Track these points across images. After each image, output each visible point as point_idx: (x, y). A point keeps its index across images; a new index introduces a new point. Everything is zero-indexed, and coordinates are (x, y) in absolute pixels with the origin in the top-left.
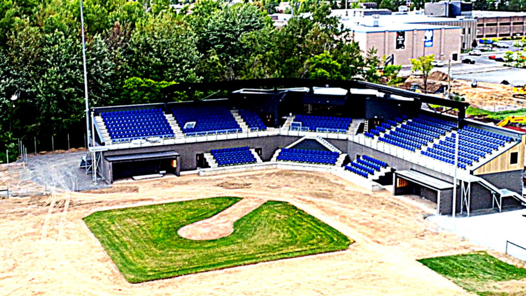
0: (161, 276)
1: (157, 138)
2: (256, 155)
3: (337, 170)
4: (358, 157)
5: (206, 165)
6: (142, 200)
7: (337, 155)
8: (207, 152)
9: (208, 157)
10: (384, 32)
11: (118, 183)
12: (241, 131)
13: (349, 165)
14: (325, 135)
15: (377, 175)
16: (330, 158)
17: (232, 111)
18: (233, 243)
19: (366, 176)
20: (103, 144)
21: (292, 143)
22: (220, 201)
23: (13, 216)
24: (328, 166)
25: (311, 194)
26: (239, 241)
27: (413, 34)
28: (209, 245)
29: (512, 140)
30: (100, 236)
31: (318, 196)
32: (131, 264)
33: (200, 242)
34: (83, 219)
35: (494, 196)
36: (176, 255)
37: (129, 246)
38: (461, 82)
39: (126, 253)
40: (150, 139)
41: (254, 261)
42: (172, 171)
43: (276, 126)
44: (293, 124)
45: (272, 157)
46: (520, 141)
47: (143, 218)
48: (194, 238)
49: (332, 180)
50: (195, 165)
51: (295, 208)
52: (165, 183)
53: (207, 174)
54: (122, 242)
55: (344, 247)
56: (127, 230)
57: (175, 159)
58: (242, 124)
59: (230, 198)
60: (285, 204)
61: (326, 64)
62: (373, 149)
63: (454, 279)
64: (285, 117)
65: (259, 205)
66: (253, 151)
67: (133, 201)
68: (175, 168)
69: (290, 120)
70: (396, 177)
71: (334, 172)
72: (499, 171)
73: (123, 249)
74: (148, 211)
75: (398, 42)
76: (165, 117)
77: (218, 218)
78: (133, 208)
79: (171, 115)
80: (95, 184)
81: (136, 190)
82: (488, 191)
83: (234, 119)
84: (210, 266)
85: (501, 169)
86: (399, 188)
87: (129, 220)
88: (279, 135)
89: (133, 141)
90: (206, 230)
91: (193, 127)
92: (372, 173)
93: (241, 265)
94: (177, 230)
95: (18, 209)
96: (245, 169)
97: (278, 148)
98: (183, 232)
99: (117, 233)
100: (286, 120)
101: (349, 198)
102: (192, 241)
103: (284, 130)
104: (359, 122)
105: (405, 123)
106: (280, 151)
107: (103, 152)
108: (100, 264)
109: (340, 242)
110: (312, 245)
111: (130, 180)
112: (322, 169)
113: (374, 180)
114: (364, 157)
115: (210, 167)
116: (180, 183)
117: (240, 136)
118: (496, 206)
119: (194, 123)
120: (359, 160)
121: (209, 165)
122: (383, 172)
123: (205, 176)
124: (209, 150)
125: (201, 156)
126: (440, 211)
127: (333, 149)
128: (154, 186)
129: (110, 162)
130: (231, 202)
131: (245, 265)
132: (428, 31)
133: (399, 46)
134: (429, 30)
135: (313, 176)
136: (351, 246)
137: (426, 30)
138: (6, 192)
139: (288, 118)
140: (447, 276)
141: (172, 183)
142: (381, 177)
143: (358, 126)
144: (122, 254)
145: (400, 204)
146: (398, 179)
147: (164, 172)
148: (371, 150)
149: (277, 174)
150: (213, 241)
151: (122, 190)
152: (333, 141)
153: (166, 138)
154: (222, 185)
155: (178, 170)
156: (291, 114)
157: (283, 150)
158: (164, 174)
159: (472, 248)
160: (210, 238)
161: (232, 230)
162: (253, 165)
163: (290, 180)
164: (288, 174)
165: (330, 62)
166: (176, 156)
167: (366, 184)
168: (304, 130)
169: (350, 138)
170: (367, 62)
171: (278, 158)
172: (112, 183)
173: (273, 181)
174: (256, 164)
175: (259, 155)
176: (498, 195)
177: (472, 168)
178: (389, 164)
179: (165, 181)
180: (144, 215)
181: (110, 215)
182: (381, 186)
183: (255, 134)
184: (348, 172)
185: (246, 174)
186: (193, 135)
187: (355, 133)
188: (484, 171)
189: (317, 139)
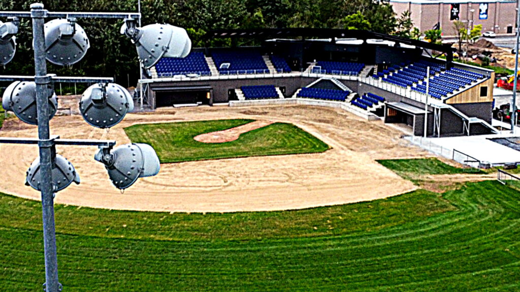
1: (195, 75)
2: (279, 92)
3: (346, 105)
4: (365, 94)
5: (236, 99)
6: (175, 119)
7: (348, 93)
8: (237, 88)
9: (238, 92)
10: (439, 4)
11: (159, 109)
12: (268, 72)
13: (356, 101)
14: (339, 77)
15: (375, 107)
16: (341, 96)
17: (263, 57)
18: (234, 145)
19: (365, 109)
20: (150, 78)
21: (312, 82)
22: (237, 121)
24: (339, 102)
25: (315, 120)
26: (240, 144)
27: (468, 7)
28: (216, 145)
29: (484, 77)
30: (133, 138)
31: (320, 121)
33: (210, 144)
34: (124, 128)
35: (464, 123)
36: (186, 150)
41: (246, 155)
42: (206, 102)
43: (299, 70)
44: (314, 68)
45: (293, 94)
46: (489, 78)
47: (171, 129)
48: (205, 141)
49: (339, 112)
50: (227, 97)
51: (296, 127)
52: (198, 111)
53: (235, 105)
56: (155, 136)
57: (209, 91)
58: (271, 67)
59: (246, 120)
60: (289, 125)
62: (375, 87)
64: (310, 63)
65: (267, 124)
66: (278, 89)
67: (168, 120)
68: (209, 99)
69: (312, 66)
70: (387, 108)
71: (342, 107)
72: (470, 102)
74: (176, 125)
75: (452, 13)
76: (205, 59)
77: (230, 131)
78: (166, 123)
79: (210, 58)
80: (142, 109)
81: (173, 113)
82: (460, 118)
83: (264, 62)
84: (211, 157)
85: (472, 100)
86: (389, 116)
87: (159, 130)
88: (301, 77)
89: (175, 76)
90: (217, 137)
91: (228, 67)
92: (371, 106)
93: (234, 158)
94: (193, 136)
96: (267, 103)
97: (299, 88)
98: (197, 138)
99: (147, 137)
100: (310, 65)
101: (346, 123)
102: (202, 143)
103: (306, 73)
104: (370, 68)
105: (407, 67)
106: (301, 90)
107: (150, 83)
109: (321, 148)
110: (297, 148)
111: (171, 108)
112: (333, 104)
113: (371, 112)
114: (369, 94)
115: (238, 100)
116: (210, 110)
117: (267, 76)
118: (465, 130)
119: (229, 64)
120: (364, 97)
121: (239, 98)
122: (380, 104)
123: (233, 106)
124: (239, 86)
125: (233, 91)
126: (415, 132)
127: (345, 89)
128: (190, 111)
129: (154, 91)
132: (482, 4)
133: (453, 17)
134: (484, 3)
135: (323, 109)
136: (328, 151)
137: (480, 3)
139: (312, 63)
140: (394, 170)
141: (204, 110)
142: (377, 109)
143: (369, 70)
145: (387, 128)
147: (201, 103)
148: (374, 89)
149: (294, 107)
150: (219, 143)
151: (161, 113)
152: (345, 82)
153: (202, 75)
154: (245, 113)
156: (315, 61)
157: (304, 89)
158: (199, 105)
160: (217, 142)
161: (237, 138)
162: (275, 100)
163: (303, 111)
164: (305, 107)
165: (361, 21)
166: (210, 89)
167: (363, 114)
168: (323, 72)
169: (360, 80)
170: (400, 24)
171: (298, 96)
172: (155, 108)
173: (288, 111)
174: (278, 99)
175: (282, 92)
176: (467, 121)
177: (445, 98)
178: (386, 98)
179: (200, 109)
180: (173, 128)
181: (145, 127)
182: (378, 117)
183: (280, 75)
184: (353, 106)
185: (267, 106)
186: (226, 74)
187: (365, 76)
188: (455, 100)
189: (332, 80)
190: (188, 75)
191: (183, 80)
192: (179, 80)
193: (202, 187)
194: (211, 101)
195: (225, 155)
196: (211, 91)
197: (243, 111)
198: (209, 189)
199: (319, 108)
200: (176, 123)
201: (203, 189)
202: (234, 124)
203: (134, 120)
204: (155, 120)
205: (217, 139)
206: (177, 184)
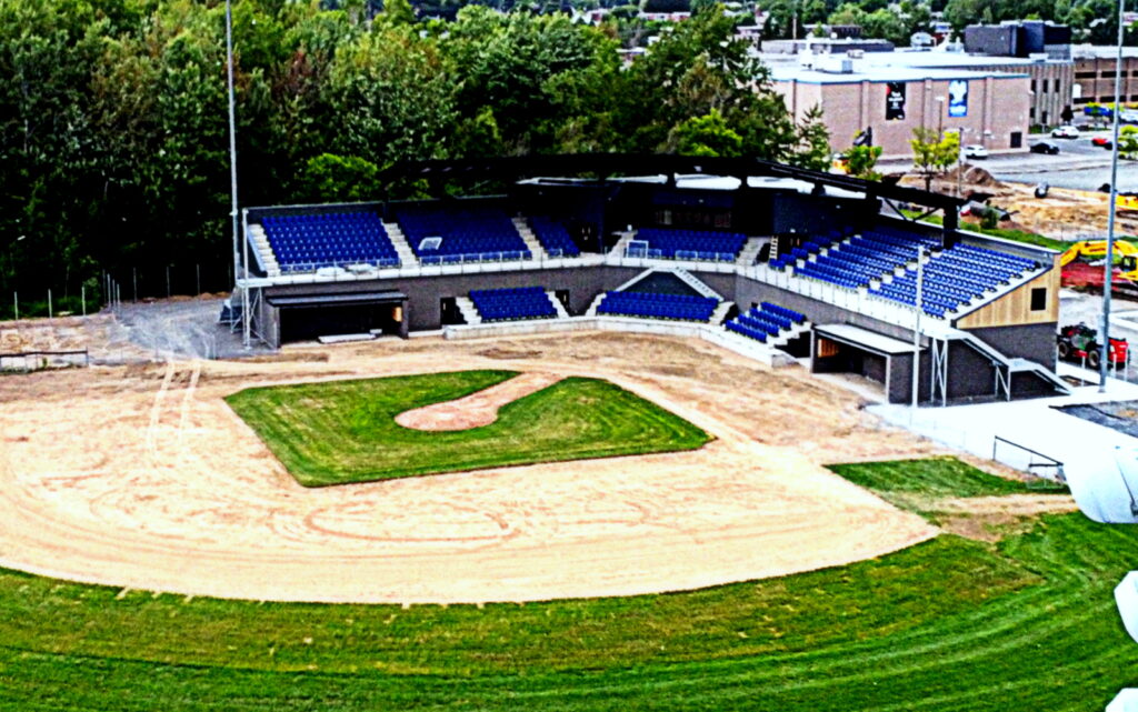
0: (361, 478)
1: (366, 266)
2: (557, 303)
3: (712, 333)
4: (754, 305)
5: (460, 320)
6: (334, 373)
7: (714, 303)
8: (463, 296)
9: (465, 305)
10: (861, 83)
11: (290, 349)
12: (528, 256)
13: (736, 321)
14: (692, 266)
15: (784, 337)
16: (699, 309)
17: (513, 220)
18: (494, 435)
19: (763, 340)
20: (264, 275)
21: (628, 280)
22: (478, 376)
23: (97, 393)
24: (696, 325)
25: (653, 369)
26: (505, 432)
27: (924, 89)
28: (450, 437)
29: (1038, 266)
30: (256, 422)
31: (666, 371)
32: (308, 460)
33: (435, 433)
34: (225, 398)
35: (998, 371)
36: (388, 451)
37: (305, 438)
38: (1015, 187)
39: (300, 447)
40: (351, 267)
41: (528, 460)
42: (392, 329)
43: (598, 250)
44: (632, 245)
45: (587, 306)
46: (1050, 267)
47: (334, 398)
48: (423, 427)
49: (700, 349)
50: (438, 317)
51: (617, 388)
52: (379, 350)
53: (460, 335)
54: (293, 431)
55: (694, 445)
56: (304, 415)
57: (400, 305)
58: (533, 245)
59: (498, 372)
60: (601, 383)
61: (713, 134)
62: (781, 289)
63: (884, 494)
64: (619, 233)
65: (550, 383)
66: (552, 297)
67: (318, 374)
68: (399, 324)
69: (627, 238)
70: (818, 337)
71: (705, 336)
72: (1008, 322)
73: (295, 442)
74: (344, 388)
75: (889, 104)
76: (382, 228)
77: (472, 401)
78: (317, 384)
79: (395, 225)
80: (248, 348)
81: (324, 358)
82: (986, 361)
83: (517, 233)
84: (449, 466)
85: (1013, 318)
86: (823, 359)
87: (307, 401)
88: (603, 267)
89: (321, 271)
91: (437, 247)
92: (775, 334)
93: (502, 466)
94: (393, 415)
95: (106, 382)
96: (532, 329)
97: (600, 292)
98: (405, 419)
99: (285, 419)
100: (619, 237)
101: (726, 376)
102: (419, 433)
103: (614, 258)
104: (761, 242)
105: (847, 242)
106: (604, 296)
107: (264, 289)
108: (254, 463)
109: (690, 438)
110: (638, 441)
111: (314, 344)
112: (683, 329)
113: (777, 347)
114: (765, 306)
115: (466, 323)
116: (406, 350)
117: (527, 265)
118: (1001, 390)
119: (439, 240)
120: (754, 312)
121: (466, 318)
122: (796, 330)
123: (456, 339)
124: (466, 291)
125: (451, 302)
126: (891, 395)
127: (708, 293)
128: (359, 352)
129: (275, 306)
130: (499, 378)
131: (510, 466)
132: (955, 83)
133: (893, 113)
134: (960, 80)
135: (662, 342)
136: (709, 446)
137: (951, 80)
138: (83, 356)
139: (624, 234)
140: (872, 489)
141: (392, 349)
142: (791, 341)
143: (759, 249)
144: (292, 448)
145: (820, 386)
146: (820, 342)
147: (379, 331)
148: (778, 293)
149: (595, 338)
150: (458, 432)
151: (296, 358)
152: (707, 277)
153: (383, 266)
154: (487, 354)
155: (405, 326)
156: (630, 227)
157: (611, 295)
158: (378, 336)
159: (933, 452)
160: (453, 428)
161: (495, 417)
162: (550, 321)
163: (618, 346)
164: (618, 337)
165: (721, 131)
166: (402, 299)
167: (761, 354)
168: (652, 255)
169: (741, 271)
170: (801, 136)
171: (600, 310)
172: (279, 347)
173: (584, 347)
174: (556, 320)
175: (563, 303)
176: (1004, 368)
177: (954, 316)
178: (809, 315)
179: (380, 346)
180: (337, 394)
181: (275, 394)
182: (793, 359)
183: (556, 263)
184: (731, 334)
185: (535, 336)
186: (436, 262)
187: (751, 262)
188: (978, 321)
189: (678, 274)
191: (338, 279)
192: (330, 279)
193: (454, 540)
195: (480, 461)
196: (405, 303)
197: (482, 349)
198: (470, 545)
199: (654, 340)
200: (339, 383)
201: (458, 545)
202: (476, 383)
203: (241, 377)
204: (288, 377)
205: (452, 422)
206: (394, 535)
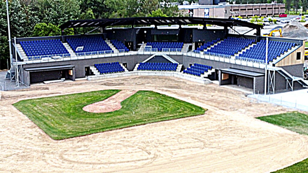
1: (59, 57)
2: (124, 67)
3: (178, 74)
4: (191, 65)
5: (92, 74)
6: (53, 93)
7: (177, 65)
8: (92, 66)
9: (93, 69)
11: (34, 86)
12: (113, 52)
13: (186, 70)
14: (168, 53)
15: (206, 74)
16: (173, 67)
17: (106, 41)
19: (199, 75)
20: (22, 61)
21: (146, 59)
22: (106, 92)
24: (172, 72)
25: (166, 87)
27: (198, 11)
28: (108, 115)
30: (27, 113)
31: (171, 87)
32: (53, 128)
33: (101, 114)
34: (13, 105)
35: (287, 80)
36: (85, 122)
37: (49, 119)
39: (48, 122)
42: (69, 78)
44: (146, 48)
45: (134, 68)
46: (302, 45)
48: (95, 112)
50: (84, 75)
51: (159, 94)
52: (66, 85)
53: (93, 79)
54: (43, 116)
55: (202, 113)
56: (46, 109)
57: (72, 69)
59: (113, 90)
60: (151, 92)
64: (140, 44)
65: (134, 93)
66: (122, 65)
67: (46, 94)
68: (72, 76)
69: (143, 46)
70: (222, 73)
71: (175, 76)
72: (290, 64)
73: (45, 120)
74: (59, 98)
75: (189, 15)
76: (63, 44)
77: (109, 101)
78: (48, 98)
79: (67, 43)
81: (47, 89)
83: (108, 45)
86: (224, 80)
87: (46, 104)
88: (137, 55)
89: (43, 58)
90: (103, 107)
91: (82, 50)
92: (203, 74)
94: (82, 108)
96: (117, 76)
97: (137, 63)
98: (87, 109)
99: (39, 111)
101: (192, 88)
102: (94, 114)
103: (140, 52)
104: (189, 45)
105: (219, 43)
106: (139, 64)
107: (23, 65)
108: (30, 130)
109: (198, 111)
110: (180, 112)
111: (42, 84)
113: (205, 77)
114: (195, 65)
116: (76, 85)
117: (113, 55)
118: (289, 87)
119: (83, 47)
120: (192, 67)
121: (94, 73)
122: (210, 72)
123: (92, 80)
124: (93, 64)
125: (88, 68)
127: (174, 62)
128: (59, 86)
129: (28, 71)
130: (114, 92)
132: (206, 9)
134: (207, 8)
135: (163, 78)
136: (206, 112)
137: (205, 8)
141: (70, 84)
142: (209, 75)
143: (188, 47)
144: (45, 123)
148: (200, 60)
149: (139, 78)
150: (109, 113)
151: (37, 89)
152: (173, 56)
153: (65, 56)
154: (105, 84)
156: (143, 42)
157: (141, 64)
158: (64, 80)
159: (287, 110)
160: (107, 111)
161: (121, 107)
162: (122, 73)
163: (149, 80)
164: (147, 77)
166: (72, 67)
167: (201, 80)
168: (153, 50)
169: (185, 54)
171: (138, 69)
172: (30, 85)
173: (138, 81)
174: (124, 73)
175: (126, 67)
176: (291, 80)
177: (273, 63)
180: (56, 101)
181: (32, 102)
183: (123, 54)
184: (185, 74)
185: (118, 78)
187: (187, 51)
189: (164, 56)
190: (53, 57)
191: (49, 61)
192: (47, 61)
194: (74, 77)
197: (102, 83)
199: (159, 78)
200: (56, 97)
203: (18, 96)
204: (36, 96)
205: (106, 109)
